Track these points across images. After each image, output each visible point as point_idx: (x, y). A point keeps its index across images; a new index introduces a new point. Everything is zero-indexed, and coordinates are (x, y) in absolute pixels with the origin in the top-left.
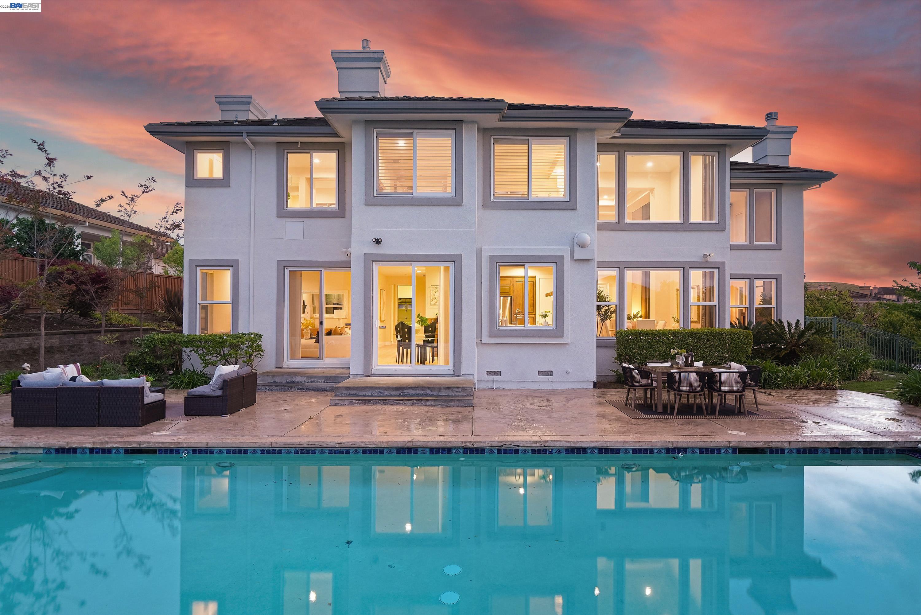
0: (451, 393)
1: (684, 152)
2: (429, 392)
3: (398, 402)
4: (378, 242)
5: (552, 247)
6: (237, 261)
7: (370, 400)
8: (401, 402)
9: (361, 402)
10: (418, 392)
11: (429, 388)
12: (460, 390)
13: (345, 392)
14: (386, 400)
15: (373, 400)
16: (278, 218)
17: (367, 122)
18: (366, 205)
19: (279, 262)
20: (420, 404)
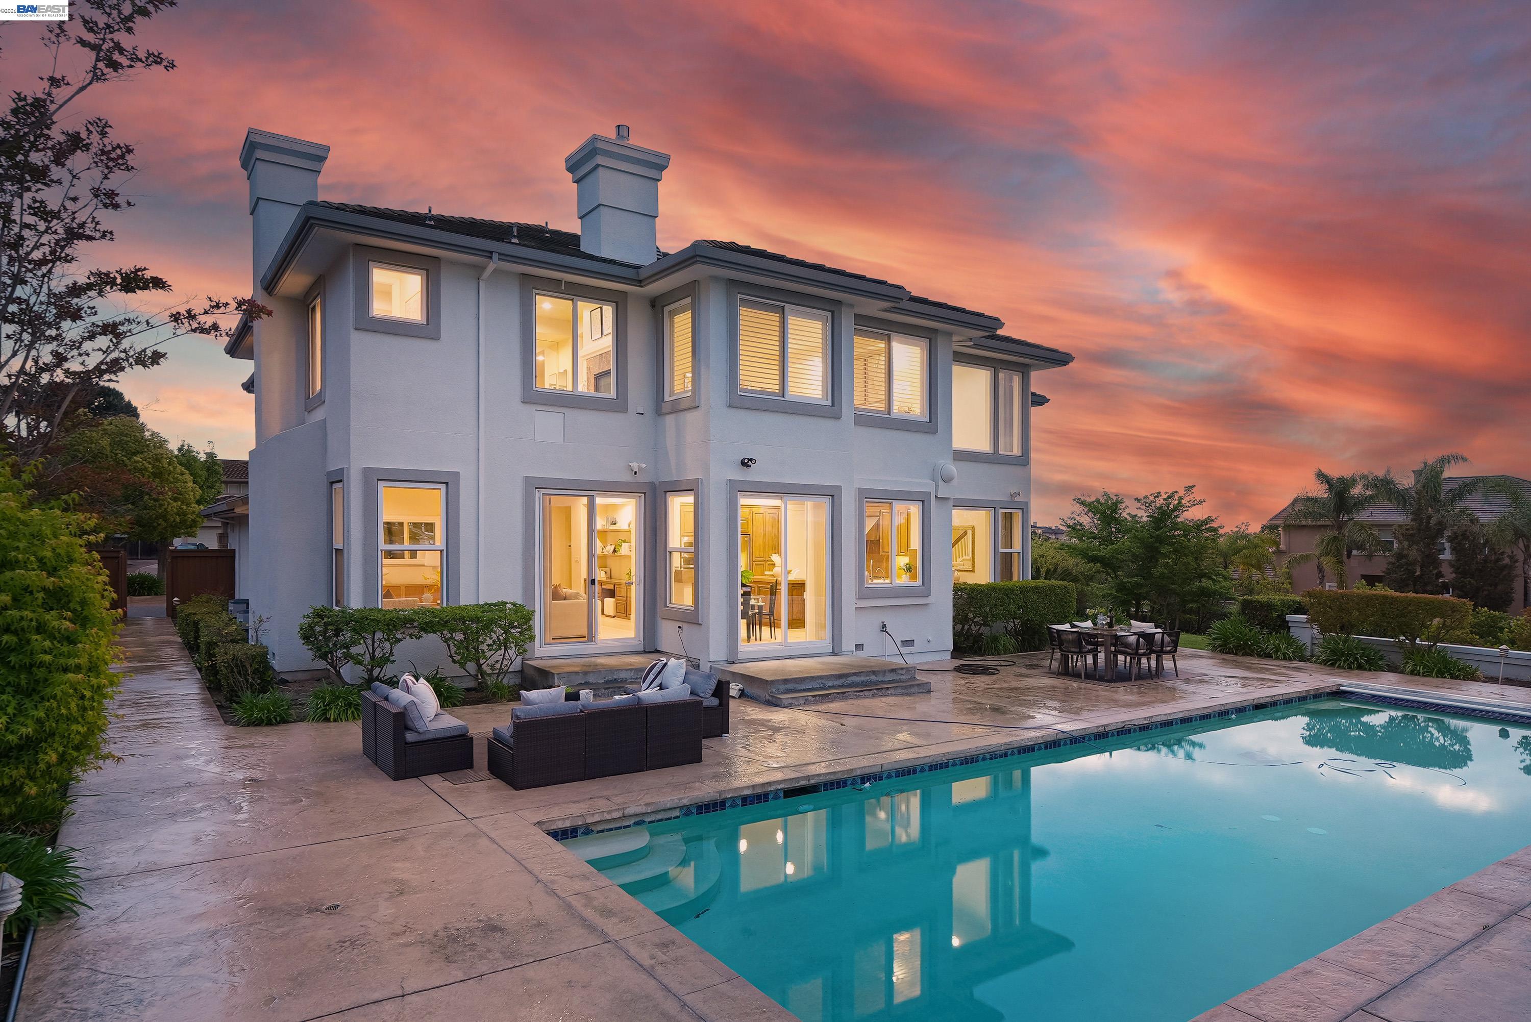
0: (895, 677)
1: (995, 368)
2: (873, 678)
3: (858, 694)
4: (746, 463)
5: (916, 480)
6: (457, 475)
7: (827, 695)
8: (861, 694)
9: (818, 698)
10: (863, 678)
11: (874, 673)
12: (904, 672)
13: (782, 687)
14: (845, 693)
15: (830, 694)
16: (522, 404)
17: (731, 282)
18: (730, 406)
19: (527, 479)
20: (880, 694)
